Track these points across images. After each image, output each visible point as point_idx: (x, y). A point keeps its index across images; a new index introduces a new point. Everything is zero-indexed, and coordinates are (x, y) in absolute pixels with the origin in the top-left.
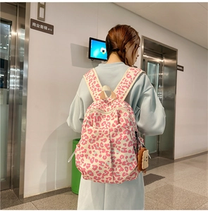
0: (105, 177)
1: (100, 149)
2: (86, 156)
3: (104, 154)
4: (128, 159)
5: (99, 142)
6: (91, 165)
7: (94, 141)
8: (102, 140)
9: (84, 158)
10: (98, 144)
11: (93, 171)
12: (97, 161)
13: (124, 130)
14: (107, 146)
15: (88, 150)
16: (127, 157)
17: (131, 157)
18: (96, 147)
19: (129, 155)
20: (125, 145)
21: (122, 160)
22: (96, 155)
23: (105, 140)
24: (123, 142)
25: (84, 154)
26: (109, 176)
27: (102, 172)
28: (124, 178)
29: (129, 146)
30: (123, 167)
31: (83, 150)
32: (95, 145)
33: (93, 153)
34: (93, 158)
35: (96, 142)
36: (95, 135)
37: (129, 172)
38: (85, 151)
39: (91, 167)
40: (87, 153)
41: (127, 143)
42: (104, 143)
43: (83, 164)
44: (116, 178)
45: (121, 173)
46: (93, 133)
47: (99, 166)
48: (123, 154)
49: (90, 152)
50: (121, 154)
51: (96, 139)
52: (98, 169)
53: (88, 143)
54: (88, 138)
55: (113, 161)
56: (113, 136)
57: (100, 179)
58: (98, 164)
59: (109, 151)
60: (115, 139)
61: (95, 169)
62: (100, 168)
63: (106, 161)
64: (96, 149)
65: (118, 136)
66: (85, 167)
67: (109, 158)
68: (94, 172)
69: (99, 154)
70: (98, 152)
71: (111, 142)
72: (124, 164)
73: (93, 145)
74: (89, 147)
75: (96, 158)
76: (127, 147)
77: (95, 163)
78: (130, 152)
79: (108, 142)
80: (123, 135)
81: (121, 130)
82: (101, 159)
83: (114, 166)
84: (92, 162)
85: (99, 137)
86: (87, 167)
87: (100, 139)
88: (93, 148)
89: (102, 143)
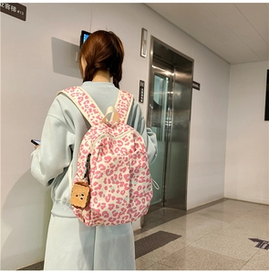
0: (121, 217)
1: (117, 183)
2: (101, 193)
3: (122, 188)
4: (146, 189)
5: (118, 173)
6: (107, 204)
7: (112, 172)
8: (121, 170)
9: (98, 196)
10: (116, 175)
12: (113, 198)
13: (142, 156)
14: (126, 176)
15: (104, 185)
16: (144, 187)
17: (148, 186)
18: (114, 180)
19: (146, 184)
20: (143, 173)
21: (140, 192)
22: (113, 191)
23: (125, 169)
24: (142, 170)
25: (98, 191)
26: (126, 214)
28: (141, 212)
29: (147, 174)
30: (140, 199)
31: (97, 186)
32: (112, 178)
33: (109, 189)
34: (109, 195)
35: (115, 173)
36: (114, 163)
37: (146, 204)
38: (100, 187)
39: (107, 206)
40: (102, 189)
41: (146, 171)
42: (123, 174)
43: (96, 205)
44: (133, 215)
45: (138, 207)
46: (112, 161)
47: (116, 204)
48: (141, 184)
49: (106, 188)
50: (138, 184)
51: (114, 169)
52: (115, 208)
53: (105, 176)
54: (104, 168)
55: (131, 195)
56: (133, 164)
57: (115, 219)
58: (115, 202)
59: (128, 183)
60: (134, 167)
61: (111, 209)
62: (117, 207)
63: (123, 197)
64: (114, 183)
65: (137, 164)
66: (100, 208)
67: (127, 193)
68: (110, 212)
69: (116, 189)
70: (115, 186)
71: (130, 171)
72: (141, 195)
73: (109, 177)
74: (105, 182)
75: (112, 195)
76: (145, 175)
77: (111, 202)
78: (147, 180)
79: (127, 172)
80: (142, 163)
81: (139, 157)
82: (119, 195)
83: (131, 201)
84: (108, 201)
85: (118, 166)
86: (102, 208)
87: (119, 168)
88: (109, 182)
89: (121, 174)
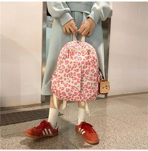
0: (74, 97)
1: (73, 77)
2: (62, 82)
3: (76, 81)
4: (93, 85)
5: (73, 71)
6: (65, 88)
7: (69, 70)
8: (75, 70)
9: (60, 83)
10: (72, 73)
11: (66, 93)
12: (69, 86)
13: (92, 64)
14: (78, 75)
15: (64, 78)
16: (92, 84)
17: (95, 84)
18: (70, 75)
19: (94, 82)
20: (92, 75)
21: (88, 86)
22: (69, 82)
23: (78, 70)
24: (90, 73)
25: (60, 80)
26: (77, 96)
27: (73, 93)
28: (88, 97)
29: (94, 76)
30: (89, 90)
31: (60, 77)
32: (69, 74)
33: (67, 80)
34: (67, 84)
35: (71, 71)
36: (70, 65)
37: (92, 94)
38: (62, 78)
39: (65, 90)
40: (63, 80)
41: (93, 74)
42: (77, 73)
43: (59, 88)
44: (83, 98)
45: (86, 94)
46: (69, 64)
47: (71, 89)
48: (90, 81)
49: (65, 79)
50: (88, 81)
51: (70, 69)
52: (70, 91)
53: (64, 72)
54: (64, 68)
55: (81, 86)
56: (84, 68)
57: (70, 98)
58: (70, 88)
59: (80, 79)
60: (85, 70)
61: (67, 91)
62: (71, 91)
63: (76, 86)
64: (70, 77)
65: (87, 69)
66: (60, 90)
67: (79, 84)
69: (72, 81)
70: (71, 79)
71: (82, 72)
72: (89, 88)
73: (68, 74)
74: (65, 76)
75: (69, 84)
76: (93, 77)
77: (68, 87)
78: (94, 80)
79: (79, 72)
80: (91, 68)
81: (90, 64)
82: (73, 85)
83: (82, 89)
84: (66, 86)
85: (73, 67)
86: (62, 90)
87: (74, 69)
88: (67, 76)
89: (75, 73)
